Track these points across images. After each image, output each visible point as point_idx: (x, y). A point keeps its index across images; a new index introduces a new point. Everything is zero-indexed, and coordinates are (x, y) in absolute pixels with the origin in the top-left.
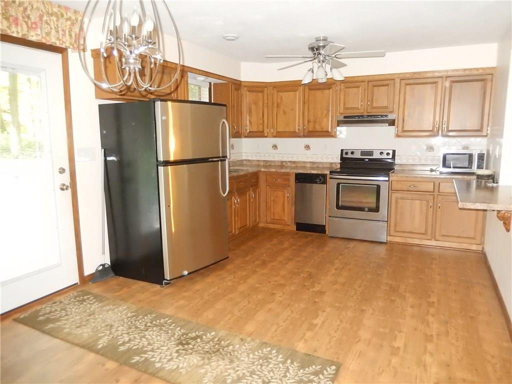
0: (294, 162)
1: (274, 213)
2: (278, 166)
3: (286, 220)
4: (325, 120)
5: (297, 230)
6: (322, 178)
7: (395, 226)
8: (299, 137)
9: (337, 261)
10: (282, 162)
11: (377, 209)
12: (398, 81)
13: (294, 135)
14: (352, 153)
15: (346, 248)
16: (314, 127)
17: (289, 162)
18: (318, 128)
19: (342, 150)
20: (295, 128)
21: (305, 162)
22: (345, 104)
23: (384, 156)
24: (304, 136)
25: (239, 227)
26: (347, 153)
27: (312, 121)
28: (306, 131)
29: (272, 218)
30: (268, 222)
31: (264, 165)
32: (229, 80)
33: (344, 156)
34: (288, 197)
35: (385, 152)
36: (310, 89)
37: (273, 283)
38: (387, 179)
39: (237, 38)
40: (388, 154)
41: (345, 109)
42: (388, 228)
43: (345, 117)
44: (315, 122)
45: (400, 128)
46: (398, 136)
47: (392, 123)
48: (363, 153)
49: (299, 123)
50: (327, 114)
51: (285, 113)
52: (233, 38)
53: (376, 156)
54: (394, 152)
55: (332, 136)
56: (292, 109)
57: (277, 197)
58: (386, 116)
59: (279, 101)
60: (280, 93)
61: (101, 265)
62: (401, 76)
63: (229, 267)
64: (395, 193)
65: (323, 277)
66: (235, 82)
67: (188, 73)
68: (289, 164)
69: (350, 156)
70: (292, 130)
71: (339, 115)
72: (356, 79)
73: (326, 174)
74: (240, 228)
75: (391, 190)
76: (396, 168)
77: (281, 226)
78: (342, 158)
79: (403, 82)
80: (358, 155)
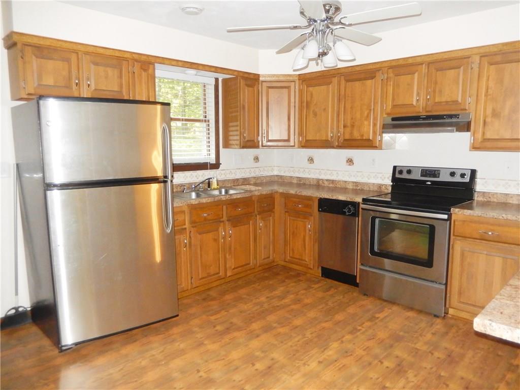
0: (333, 181)
1: (293, 251)
2: (313, 185)
3: (307, 260)
4: (366, 123)
5: (322, 276)
6: (352, 209)
7: (460, 293)
8: (333, 147)
9: (335, 345)
10: (318, 180)
11: (428, 263)
12: (477, 59)
13: (326, 144)
14: (409, 172)
15: (372, 319)
16: (351, 133)
17: (327, 180)
18: (356, 135)
19: (395, 168)
20: (327, 136)
21: (346, 182)
22: (393, 99)
23: (457, 179)
24: (340, 147)
25: (233, 267)
26: (401, 172)
27: (349, 124)
28: (341, 139)
29: (291, 255)
30: (287, 260)
31: (297, 184)
32: (236, 73)
33: (397, 176)
34: (310, 231)
35: (458, 173)
36: (347, 81)
37: (202, 373)
38: (445, 217)
39: (201, 10)
40: (463, 176)
41: (394, 106)
42: (448, 295)
43: (393, 119)
44: (353, 126)
45: (479, 136)
46: (475, 147)
47: (466, 127)
48: (426, 172)
49: (332, 128)
50: (368, 116)
51: (315, 114)
52: (195, 10)
53: (444, 177)
54: (473, 172)
55: (375, 147)
56: (325, 109)
57: (296, 228)
58: (456, 116)
59: (309, 99)
60: (311, 89)
61: (13, 309)
62: (482, 51)
63: (176, 330)
64: (459, 240)
65: (285, 376)
66: (246, 76)
67: (156, 64)
68: (326, 184)
69: (405, 176)
70: (324, 138)
71: (385, 116)
72: (410, 61)
73: (359, 203)
74: (234, 269)
75: (454, 235)
76: (477, 197)
77: (301, 267)
78: (394, 179)
79: (485, 60)
80: (416, 176)
